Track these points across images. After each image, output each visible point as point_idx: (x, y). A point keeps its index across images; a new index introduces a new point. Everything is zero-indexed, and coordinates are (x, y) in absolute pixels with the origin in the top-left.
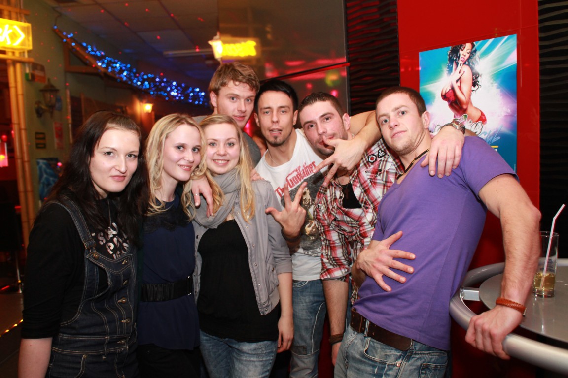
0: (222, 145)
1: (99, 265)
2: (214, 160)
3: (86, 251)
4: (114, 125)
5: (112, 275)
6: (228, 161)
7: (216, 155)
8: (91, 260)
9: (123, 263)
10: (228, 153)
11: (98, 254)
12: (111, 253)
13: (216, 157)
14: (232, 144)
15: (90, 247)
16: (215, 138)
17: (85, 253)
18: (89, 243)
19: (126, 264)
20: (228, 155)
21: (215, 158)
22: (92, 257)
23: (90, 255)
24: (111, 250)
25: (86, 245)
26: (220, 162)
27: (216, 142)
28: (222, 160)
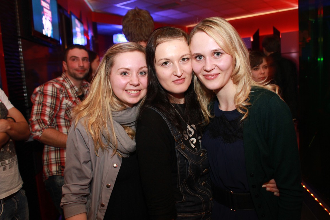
0: (134, 74)
1: (184, 155)
2: (126, 90)
3: (176, 143)
4: (162, 39)
5: (193, 165)
6: (140, 90)
7: (128, 85)
8: (179, 150)
9: (201, 156)
10: (141, 83)
11: (185, 146)
12: (193, 146)
13: (129, 87)
14: (144, 73)
15: (179, 140)
16: (127, 67)
17: (176, 145)
18: (178, 136)
19: (203, 156)
20: (141, 85)
21: (126, 89)
22: (180, 148)
23: (179, 146)
24: (193, 144)
25: (176, 138)
26: (133, 92)
27: (128, 71)
28: (134, 90)
